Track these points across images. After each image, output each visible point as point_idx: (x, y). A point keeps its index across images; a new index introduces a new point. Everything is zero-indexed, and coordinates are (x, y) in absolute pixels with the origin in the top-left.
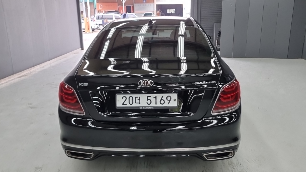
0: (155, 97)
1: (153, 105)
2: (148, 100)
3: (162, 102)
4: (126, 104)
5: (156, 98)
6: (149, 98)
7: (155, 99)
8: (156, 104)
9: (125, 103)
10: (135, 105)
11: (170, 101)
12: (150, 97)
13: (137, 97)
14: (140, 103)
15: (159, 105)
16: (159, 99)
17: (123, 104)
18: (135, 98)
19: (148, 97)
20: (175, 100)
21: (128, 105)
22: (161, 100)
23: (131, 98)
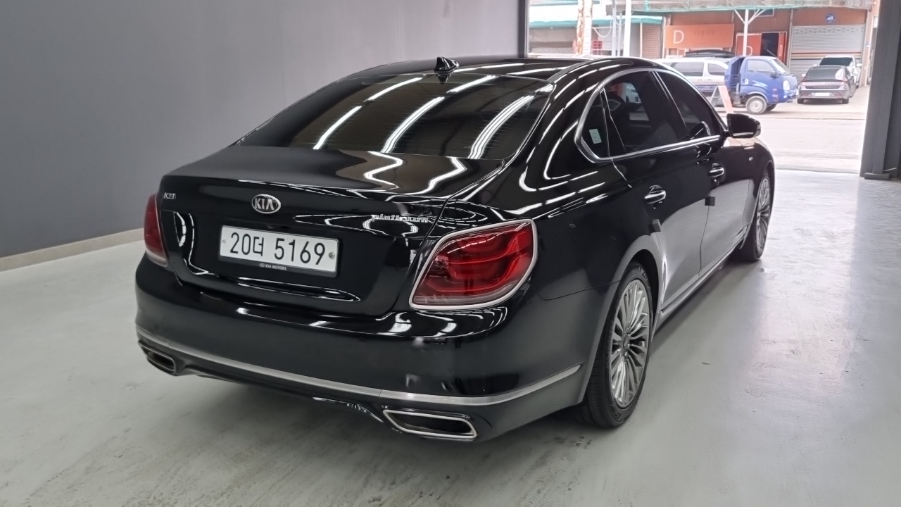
0: (291, 241)
1: (286, 262)
2: (277, 247)
3: (305, 257)
4: (236, 252)
5: (293, 244)
6: (280, 243)
7: (291, 246)
8: (292, 260)
9: (234, 250)
10: (252, 257)
11: (321, 255)
12: (283, 240)
13: (258, 238)
14: (261, 253)
15: (297, 264)
16: (298, 249)
17: (232, 251)
18: (255, 238)
19: (279, 240)
20: (331, 255)
21: (240, 256)
22: (304, 251)
23: (247, 239)
